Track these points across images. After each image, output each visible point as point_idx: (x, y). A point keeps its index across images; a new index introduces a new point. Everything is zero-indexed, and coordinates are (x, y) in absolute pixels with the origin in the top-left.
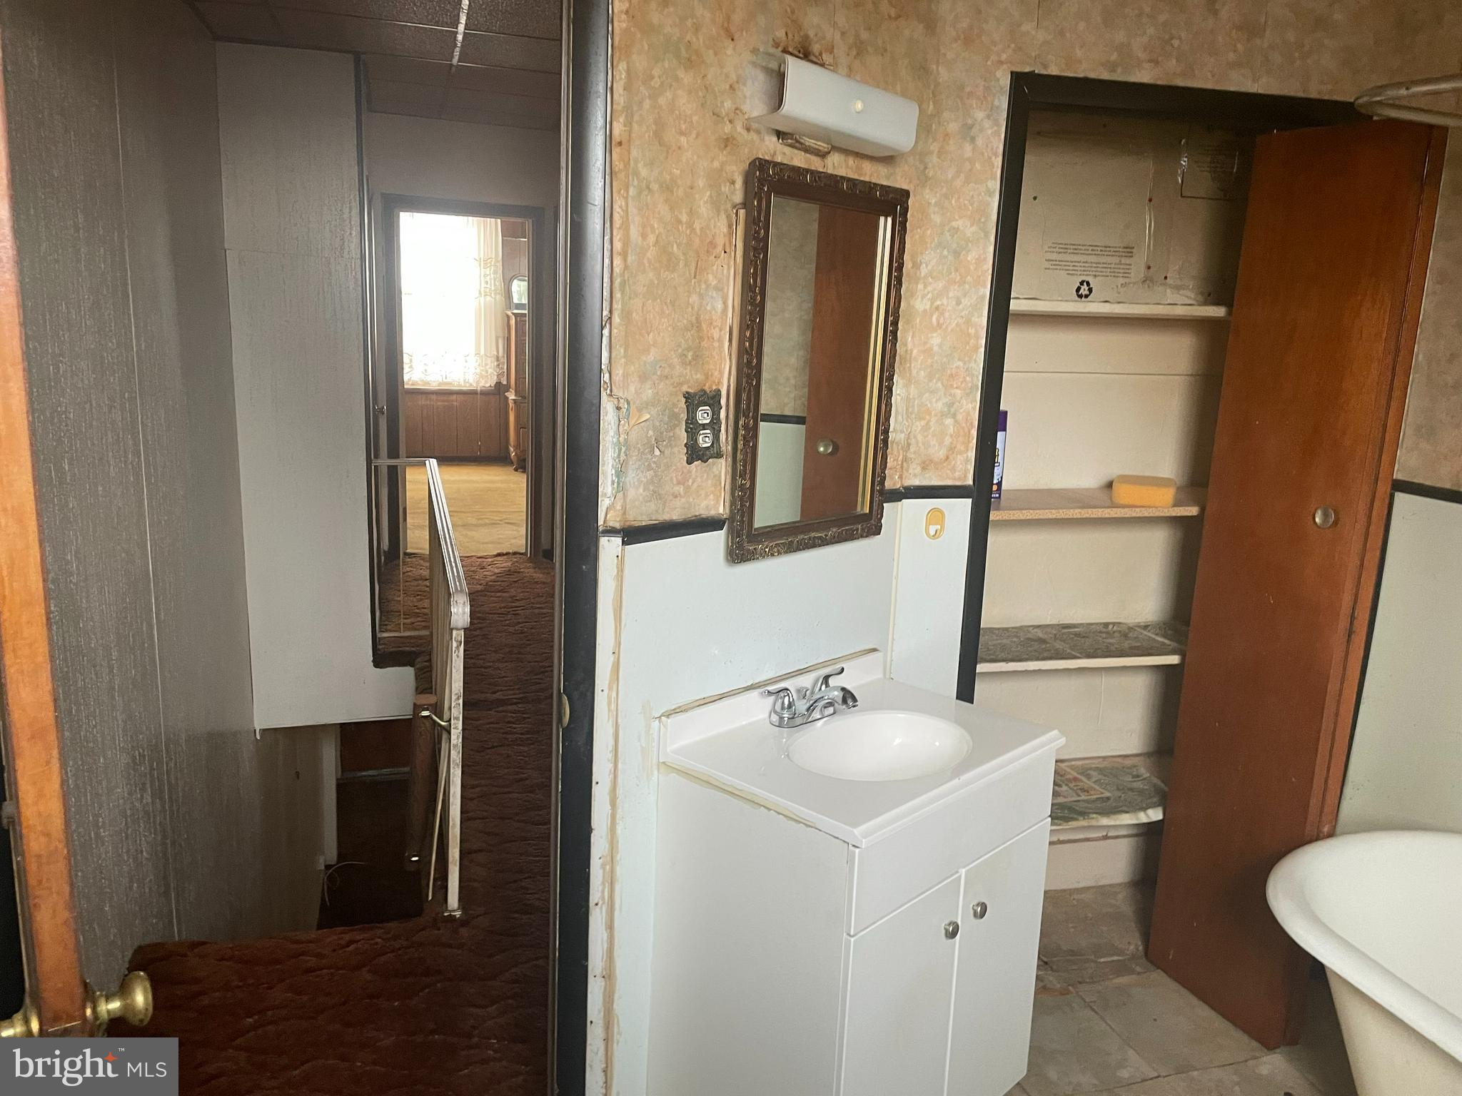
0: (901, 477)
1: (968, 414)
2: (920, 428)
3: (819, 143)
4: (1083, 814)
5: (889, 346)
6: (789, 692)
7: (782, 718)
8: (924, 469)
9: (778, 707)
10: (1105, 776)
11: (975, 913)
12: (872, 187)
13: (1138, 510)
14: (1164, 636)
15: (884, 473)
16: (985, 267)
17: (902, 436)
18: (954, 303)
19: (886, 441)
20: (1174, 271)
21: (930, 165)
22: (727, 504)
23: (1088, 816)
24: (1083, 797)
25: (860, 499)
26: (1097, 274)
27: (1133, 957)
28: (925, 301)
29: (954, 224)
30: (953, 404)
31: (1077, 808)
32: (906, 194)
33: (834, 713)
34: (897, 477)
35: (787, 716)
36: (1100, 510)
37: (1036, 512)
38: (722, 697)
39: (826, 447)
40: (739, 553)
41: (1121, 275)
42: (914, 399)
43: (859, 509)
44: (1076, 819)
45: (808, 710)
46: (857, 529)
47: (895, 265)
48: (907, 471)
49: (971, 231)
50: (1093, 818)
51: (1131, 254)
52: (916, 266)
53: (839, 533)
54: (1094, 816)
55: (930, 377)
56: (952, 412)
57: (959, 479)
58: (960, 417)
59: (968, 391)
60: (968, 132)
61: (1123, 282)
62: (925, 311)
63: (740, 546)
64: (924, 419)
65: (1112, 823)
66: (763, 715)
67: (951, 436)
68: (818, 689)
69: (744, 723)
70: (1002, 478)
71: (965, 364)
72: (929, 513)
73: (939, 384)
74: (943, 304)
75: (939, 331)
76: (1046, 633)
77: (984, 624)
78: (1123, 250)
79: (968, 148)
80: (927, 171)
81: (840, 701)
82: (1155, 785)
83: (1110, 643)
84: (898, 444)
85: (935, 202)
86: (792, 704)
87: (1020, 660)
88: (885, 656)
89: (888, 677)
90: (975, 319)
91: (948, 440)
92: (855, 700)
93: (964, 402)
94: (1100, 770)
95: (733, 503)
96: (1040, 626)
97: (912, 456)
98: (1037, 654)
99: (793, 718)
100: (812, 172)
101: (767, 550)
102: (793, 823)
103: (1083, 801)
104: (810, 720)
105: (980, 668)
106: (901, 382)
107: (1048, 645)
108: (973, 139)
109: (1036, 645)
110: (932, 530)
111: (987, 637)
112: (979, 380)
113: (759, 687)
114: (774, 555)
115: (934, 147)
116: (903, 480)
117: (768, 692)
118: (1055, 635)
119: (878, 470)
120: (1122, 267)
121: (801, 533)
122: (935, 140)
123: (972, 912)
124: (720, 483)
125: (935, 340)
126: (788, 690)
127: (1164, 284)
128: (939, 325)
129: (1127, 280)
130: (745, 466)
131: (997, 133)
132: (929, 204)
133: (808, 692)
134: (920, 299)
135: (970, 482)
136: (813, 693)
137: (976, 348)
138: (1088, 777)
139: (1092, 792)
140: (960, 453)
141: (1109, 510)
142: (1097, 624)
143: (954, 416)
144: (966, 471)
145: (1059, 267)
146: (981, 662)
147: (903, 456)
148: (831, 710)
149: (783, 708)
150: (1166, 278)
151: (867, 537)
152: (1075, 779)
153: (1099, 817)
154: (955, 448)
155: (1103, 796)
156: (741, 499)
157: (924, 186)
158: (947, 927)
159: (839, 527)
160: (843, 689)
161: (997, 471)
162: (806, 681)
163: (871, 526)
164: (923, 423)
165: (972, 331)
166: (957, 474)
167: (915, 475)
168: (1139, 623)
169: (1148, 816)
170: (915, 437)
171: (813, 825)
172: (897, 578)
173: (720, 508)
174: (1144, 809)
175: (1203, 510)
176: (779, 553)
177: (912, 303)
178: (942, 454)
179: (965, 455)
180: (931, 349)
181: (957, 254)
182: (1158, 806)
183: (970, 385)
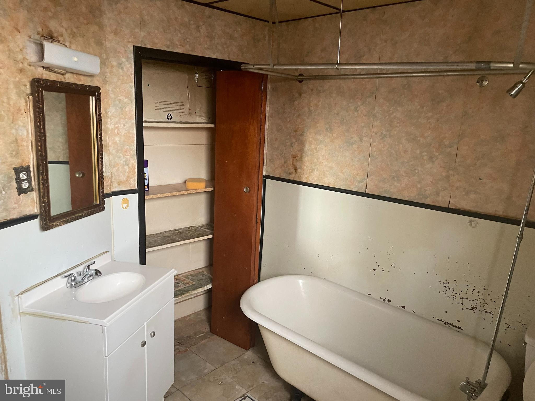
0: (110, 188)
1: (133, 164)
2: (115, 170)
3: (61, 71)
4: (187, 291)
5: (99, 143)
6: (73, 275)
7: (72, 285)
8: (119, 185)
9: (70, 281)
10: (194, 277)
11: (151, 335)
12: (85, 86)
13: (195, 190)
14: (208, 229)
15: (103, 189)
16: (133, 113)
17: (109, 174)
18: (123, 126)
19: (102, 177)
20: (198, 110)
21: (107, 77)
22: (38, 209)
23: (189, 292)
24: (187, 286)
25: (95, 199)
26: (173, 111)
27: (207, 333)
28: (112, 125)
29: (119, 98)
30: (127, 161)
31: (185, 290)
32: (99, 88)
33: (93, 278)
34: (109, 189)
35: (74, 283)
36: (183, 192)
37: (161, 194)
38: (45, 282)
39: (79, 174)
40: (45, 227)
41: (181, 112)
42: (112, 160)
43: (95, 202)
44: (184, 294)
45: (82, 280)
46: (95, 210)
47: (98, 114)
48: (112, 186)
49: (126, 100)
50: (190, 292)
51: (183, 105)
52: (107, 113)
53: (88, 213)
54: (191, 291)
55: (117, 152)
56: (127, 164)
57: (132, 187)
58: (130, 166)
59: (132, 156)
60: (120, 65)
61: (182, 114)
62: (112, 129)
63: (46, 224)
64: (116, 167)
65: (197, 292)
66: (64, 285)
67: (128, 172)
68: (85, 271)
69: (56, 290)
70: (148, 183)
71: (129, 147)
72: (122, 200)
73: (121, 154)
74: (118, 126)
75: (118, 136)
76: (170, 234)
77: (147, 234)
78: (181, 103)
79: (121, 71)
80: (106, 79)
81: (95, 274)
82: (209, 277)
83: (191, 234)
84: (107, 177)
85: (111, 90)
86: (76, 279)
87: (162, 245)
88: (112, 253)
89: (113, 260)
90: (131, 131)
91: (126, 174)
92: (100, 273)
93: (131, 160)
94: (191, 275)
95: (41, 208)
96: (168, 231)
97: (114, 181)
98: (166, 242)
99: (76, 284)
100: (60, 82)
101: (58, 224)
102: (80, 323)
103: (187, 287)
104: (83, 283)
105: (147, 250)
106: (106, 154)
107: (171, 238)
108: (122, 68)
109: (167, 239)
110: (124, 206)
111: (149, 238)
112: (135, 152)
113: (60, 275)
114: (61, 225)
115: (108, 70)
116: (111, 190)
117: (65, 276)
118: (173, 234)
119: (101, 187)
120: (181, 109)
121: (72, 215)
122: (108, 68)
123: (150, 336)
124: (34, 201)
125: (117, 139)
126: (73, 274)
127: (195, 115)
128: (118, 134)
129: (184, 114)
130: (44, 194)
131: (131, 67)
132: (109, 90)
133: (82, 273)
134: (109, 125)
135: (137, 188)
136: (83, 273)
137: (133, 141)
138: (188, 278)
139: (190, 283)
140: (132, 178)
141: (185, 192)
142: (186, 228)
143: (128, 165)
144: (135, 184)
145: (160, 109)
146: (147, 248)
147: (110, 181)
148: (92, 277)
149: (72, 281)
150: (196, 113)
151: (99, 212)
152: (184, 280)
153: (192, 291)
154: (130, 176)
155: (193, 284)
156: (44, 206)
157: (106, 84)
158: (142, 343)
159: (88, 210)
160: (95, 270)
161: (146, 181)
162: (80, 269)
163: (100, 208)
164: (116, 168)
165: (130, 135)
166: (131, 185)
167: (116, 187)
168: (200, 225)
169: (207, 287)
170: (114, 174)
171: (88, 322)
172: (113, 225)
173: (35, 210)
174: (206, 285)
175: (214, 189)
176: (63, 224)
177: (106, 126)
178: (125, 179)
179: (134, 178)
180: (116, 142)
181: (121, 108)
182: (210, 283)
183: (132, 154)
